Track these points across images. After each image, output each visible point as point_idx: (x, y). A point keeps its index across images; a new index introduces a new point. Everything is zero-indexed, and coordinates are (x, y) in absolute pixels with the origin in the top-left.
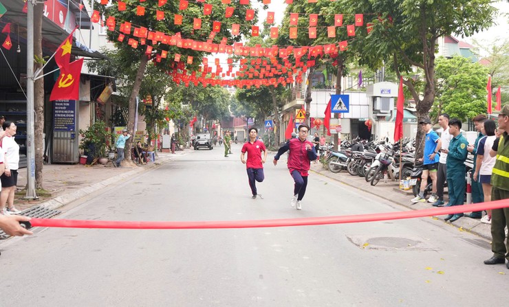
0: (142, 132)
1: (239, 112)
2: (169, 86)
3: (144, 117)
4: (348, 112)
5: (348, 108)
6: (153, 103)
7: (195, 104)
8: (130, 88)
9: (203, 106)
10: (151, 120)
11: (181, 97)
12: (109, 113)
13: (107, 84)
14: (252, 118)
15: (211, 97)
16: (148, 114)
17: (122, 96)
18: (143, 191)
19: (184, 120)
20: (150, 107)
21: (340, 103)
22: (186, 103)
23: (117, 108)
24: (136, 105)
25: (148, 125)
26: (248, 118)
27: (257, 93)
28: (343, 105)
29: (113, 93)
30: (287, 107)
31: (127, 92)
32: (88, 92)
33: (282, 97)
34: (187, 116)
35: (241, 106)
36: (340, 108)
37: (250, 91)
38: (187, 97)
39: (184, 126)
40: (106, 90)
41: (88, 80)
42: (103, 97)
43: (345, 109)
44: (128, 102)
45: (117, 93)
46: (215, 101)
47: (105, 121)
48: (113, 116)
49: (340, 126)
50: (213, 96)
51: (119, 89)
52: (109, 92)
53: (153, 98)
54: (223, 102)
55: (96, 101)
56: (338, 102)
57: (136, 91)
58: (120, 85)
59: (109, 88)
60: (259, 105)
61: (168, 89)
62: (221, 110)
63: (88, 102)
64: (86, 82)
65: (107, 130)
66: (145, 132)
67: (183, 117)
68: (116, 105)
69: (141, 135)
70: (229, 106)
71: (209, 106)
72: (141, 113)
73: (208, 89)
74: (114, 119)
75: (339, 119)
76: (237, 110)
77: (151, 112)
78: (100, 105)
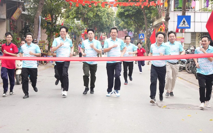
0: (44, 42)
1: (122, 27)
2: (64, 8)
3: (45, 30)
4: (190, 28)
5: (190, 25)
6: (52, 20)
7: (85, 20)
8: (36, 9)
9: (92, 22)
10: (51, 33)
11: (74, 15)
12: (20, 27)
13: (19, 7)
14: (132, 31)
15: (98, 15)
16: (48, 29)
17: (29, 15)
18: (42, 80)
19: (77, 32)
20: (50, 23)
21: (184, 22)
22: (79, 20)
23: (26, 23)
24: (39, 22)
25: (48, 36)
26: (129, 31)
27: (133, 12)
28: (186, 23)
29: (23, 12)
30: (155, 23)
31: (33, 12)
32: (5, 12)
33: (152, 16)
34: (79, 30)
35: (123, 22)
36: (184, 26)
37: (128, 11)
38: (79, 15)
39: (77, 38)
40: (17, 11)
41: (4, 3)
42: (16, 16)
43: (187, 26)
44: (34, 19)
45: (26, 13)
46: (101, 18)
47: (16, 33)
48: (22, 30)
49: (183, 38)
50: (100, 15)
51: (27, 9)
52: (20, 12)
53: (52, 17)
54: (109, 19)
55: (10, 18)
56: (183, 21)
57: (39, 12)
58: (28, 7)
59: (20, 9)
60: (135, 22)
61: (63, 10)
62: (106, 25)
63: (4, 19)
64: (3, 4)
65: (18, 39)
66: (47, 42)
67: (76, 30)
68: (25, 21)
69: (43, 44)
70: (114, 22)
71: (97, 22)
72: (43, 28)
73: (95, 9)
74: (23, 31)
75: (183, 33)
76: (120, 25)
77: (50, 27)
78: (13, 21)
